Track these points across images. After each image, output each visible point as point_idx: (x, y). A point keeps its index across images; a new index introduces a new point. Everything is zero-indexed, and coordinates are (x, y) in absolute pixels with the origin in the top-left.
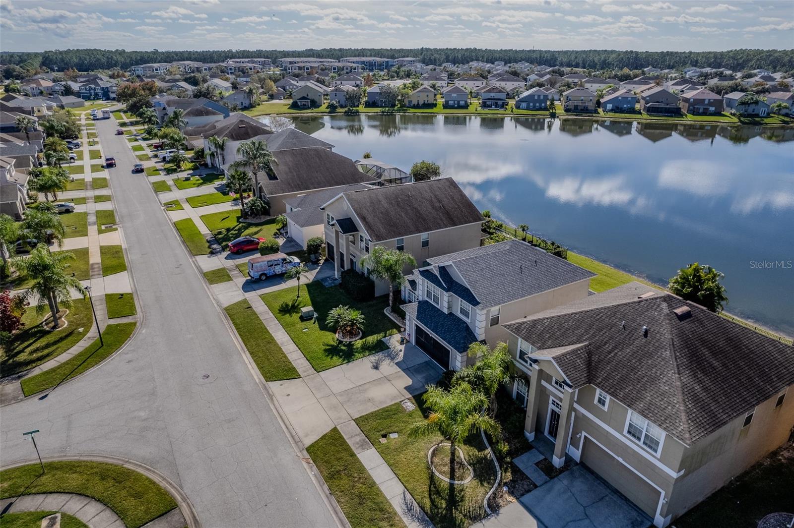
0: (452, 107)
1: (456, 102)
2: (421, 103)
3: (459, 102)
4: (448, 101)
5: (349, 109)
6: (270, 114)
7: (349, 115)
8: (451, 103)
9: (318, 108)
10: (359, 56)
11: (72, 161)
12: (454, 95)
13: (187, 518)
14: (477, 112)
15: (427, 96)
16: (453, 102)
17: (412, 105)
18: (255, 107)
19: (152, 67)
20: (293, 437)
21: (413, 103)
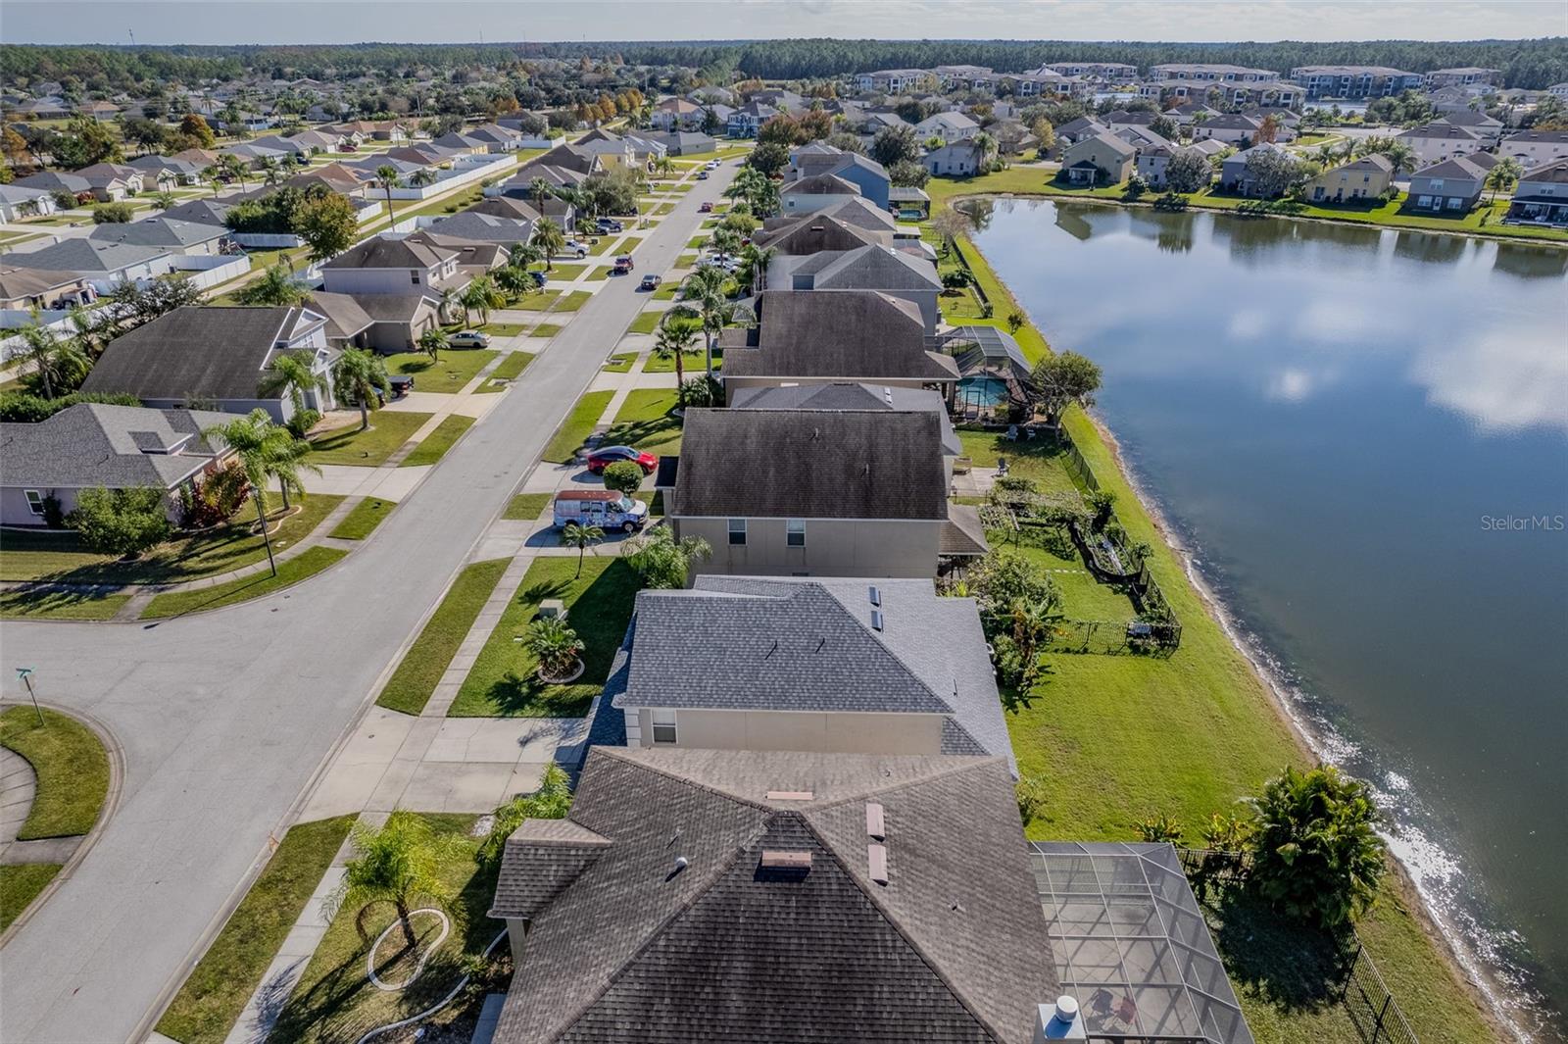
0: (1427, 212)
1: (1439, 200)
2: (1347, 194)
3: (1446, 199)
4: (1418, 196)
5: (1170, 195)
6: (1000, 193)
7: (1165, 211)
8: (1425, 200)
9: (1107, 187)
10: (1342, 62)
11: (581, 255)
12: (1438, 182)
13: (76, 855)
14: (1482, 229)
15: (1366, 180)
16: (1430, 199)
17: (1322, 198)
18: (985, 174)
19: (888, 77)
20: (302, 801)
21: (1327, 193)
